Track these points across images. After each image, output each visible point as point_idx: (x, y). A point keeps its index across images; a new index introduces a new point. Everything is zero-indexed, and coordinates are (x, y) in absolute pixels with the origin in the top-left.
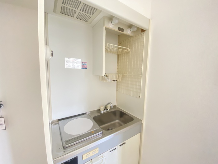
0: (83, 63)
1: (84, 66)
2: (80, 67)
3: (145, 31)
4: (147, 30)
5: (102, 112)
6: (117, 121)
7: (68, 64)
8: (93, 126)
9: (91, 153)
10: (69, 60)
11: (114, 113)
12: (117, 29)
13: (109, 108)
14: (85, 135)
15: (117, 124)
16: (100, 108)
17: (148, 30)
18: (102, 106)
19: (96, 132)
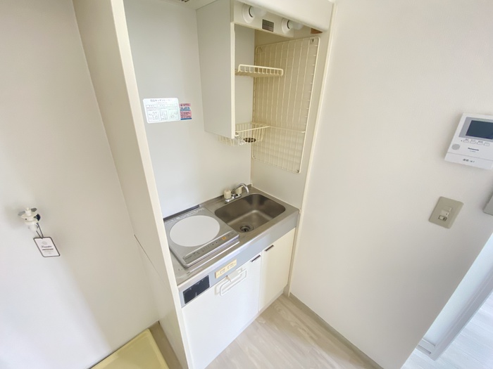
0: (184, 107)
1: (185, 115)
2: (178, 117)
3: (320, 32)
4: (325, 31)
5: (228, 201)
6: (254, 211)
7: (151, 112)
8: (222, 228)
9: (226, 268)
10: (153, 103)
11: (249, 199)
12: (259, 27)
13: (239, 191)
14: (213, 244)
15: (255, 217)
16: (223, 192)
17: (328, 31)
18: (227, 191)
19: (229, 237)
